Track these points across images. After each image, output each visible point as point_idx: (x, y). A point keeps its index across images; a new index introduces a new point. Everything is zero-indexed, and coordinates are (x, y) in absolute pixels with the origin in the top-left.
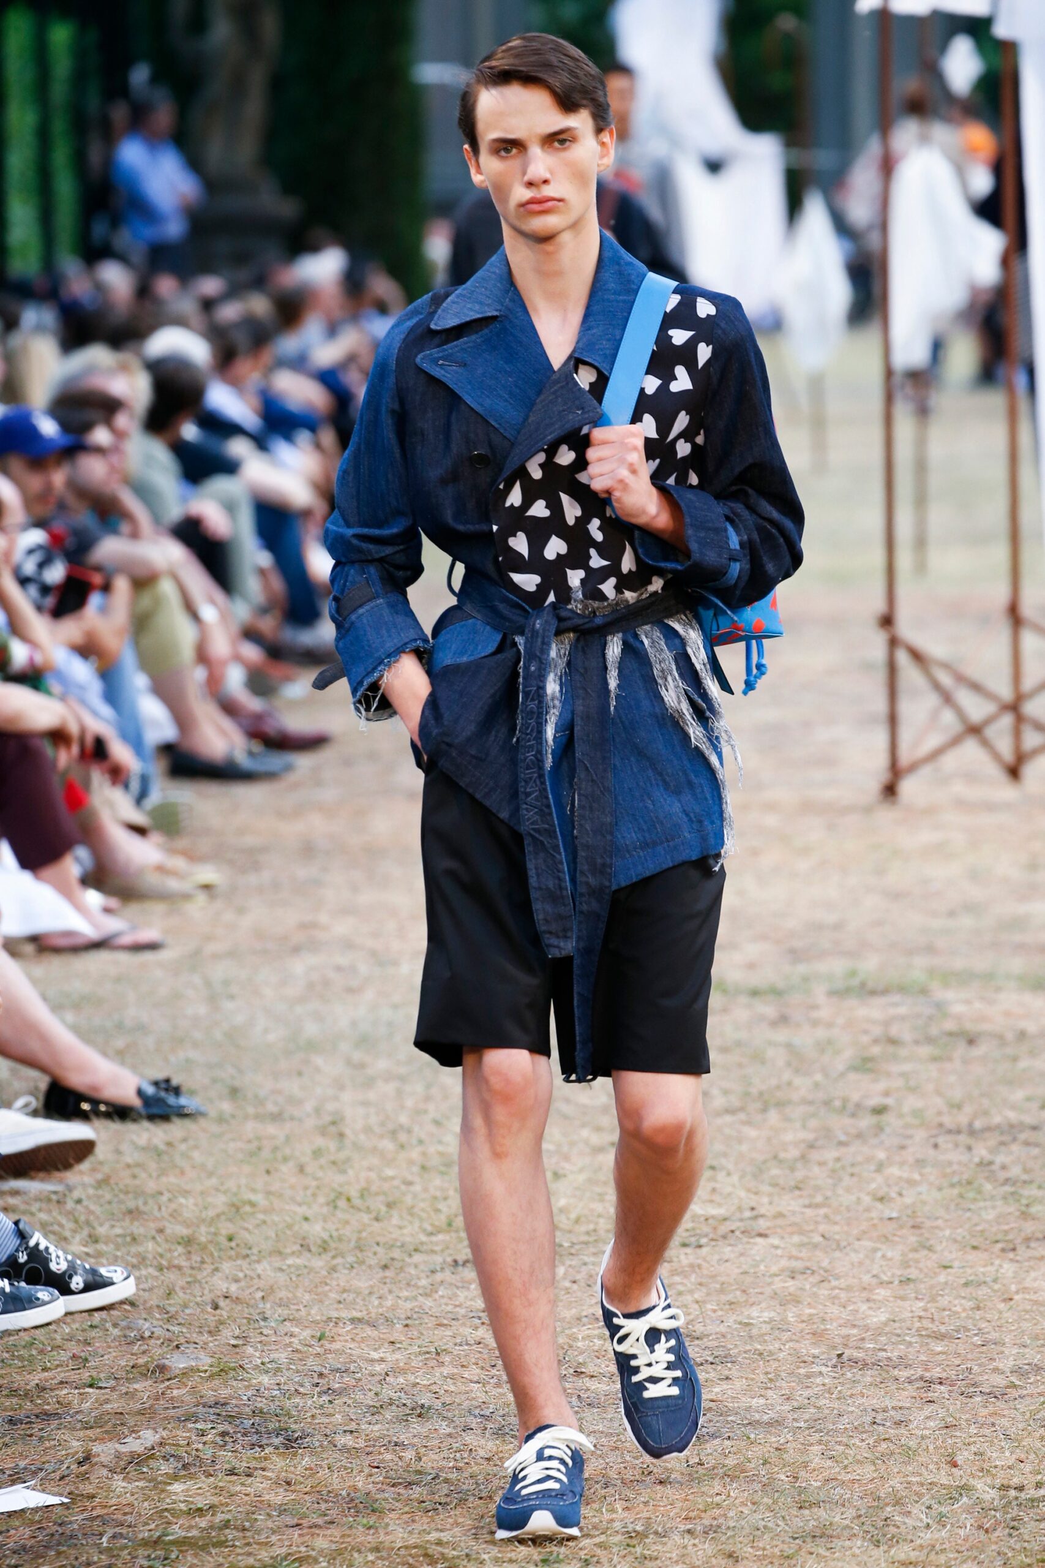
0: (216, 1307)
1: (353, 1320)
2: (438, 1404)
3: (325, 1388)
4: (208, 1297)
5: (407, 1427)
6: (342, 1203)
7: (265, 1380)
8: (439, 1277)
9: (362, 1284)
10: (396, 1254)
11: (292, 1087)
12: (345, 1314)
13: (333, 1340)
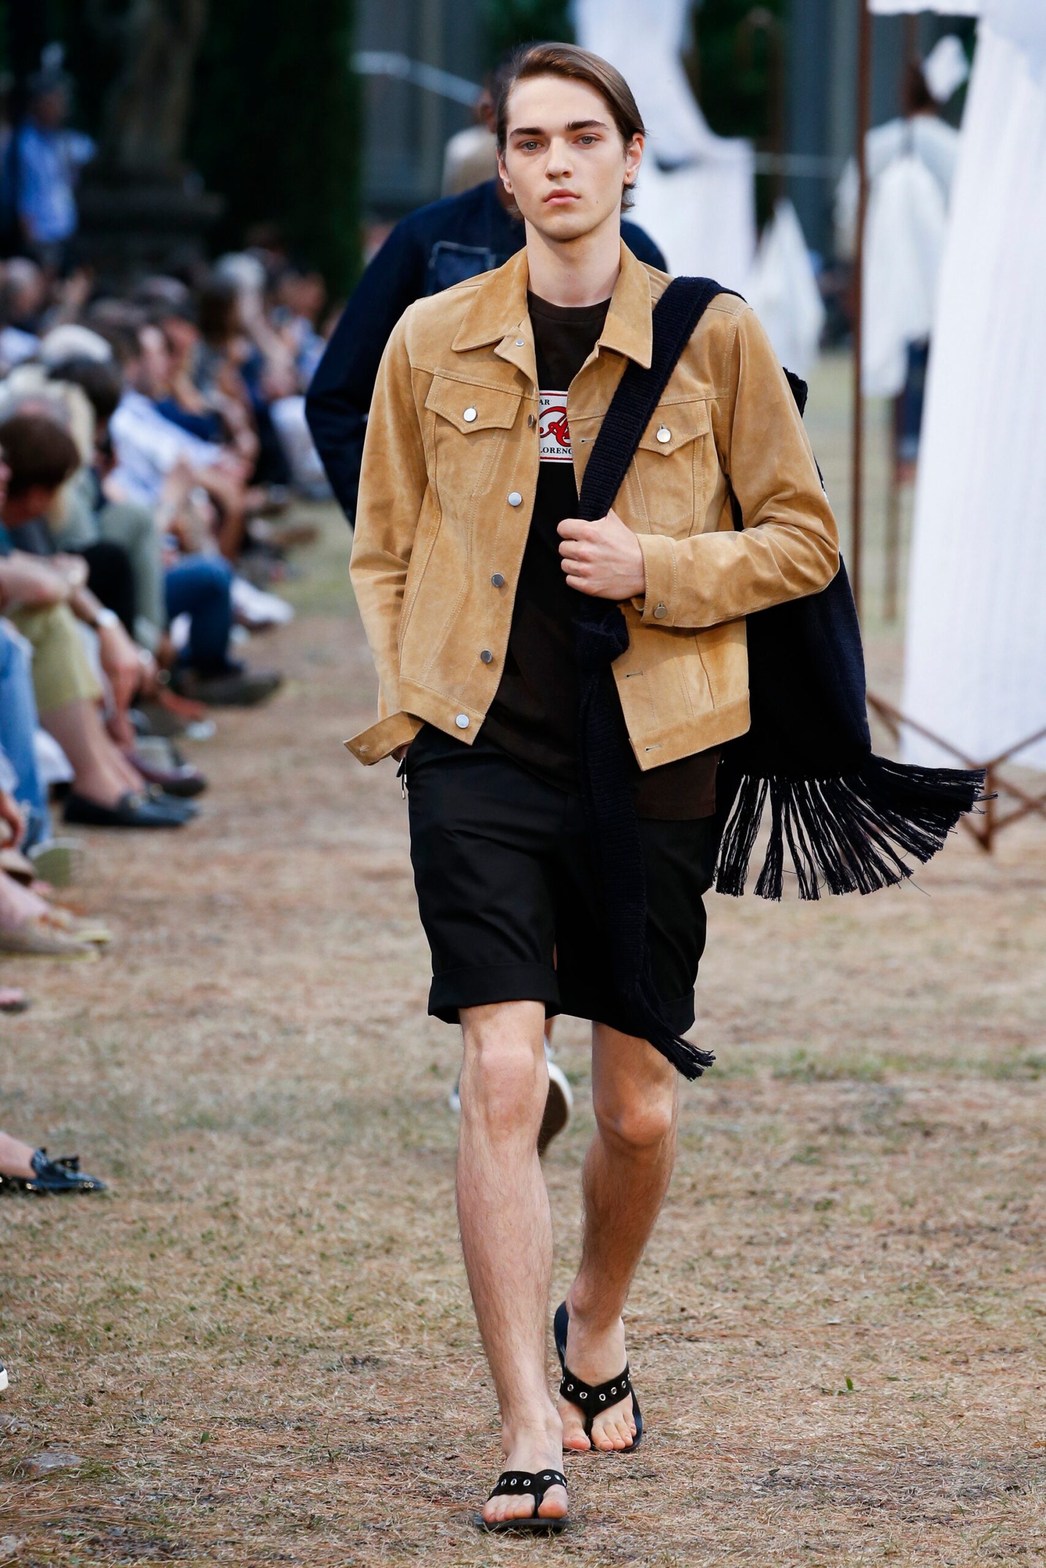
0: (90, 1403)
1: (239, 1421)
2: (329, 1515)
3: (206, 1494)
4: (81, 1392)
5: (295, 1539)
6: (232, 1293)
7: (141, 1483)
8: (336, 1375)
9: (252, 1382)
10: (290, 1350)
11: (182, 1163)
12: (231, 1415)
13: (216, 1442)
